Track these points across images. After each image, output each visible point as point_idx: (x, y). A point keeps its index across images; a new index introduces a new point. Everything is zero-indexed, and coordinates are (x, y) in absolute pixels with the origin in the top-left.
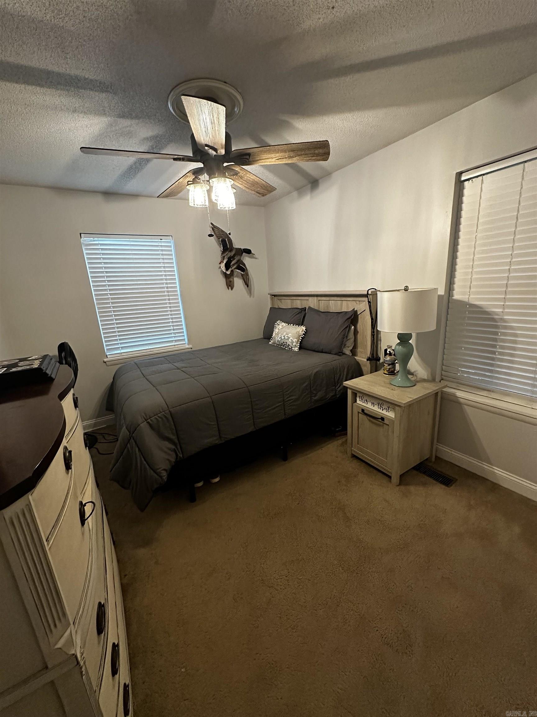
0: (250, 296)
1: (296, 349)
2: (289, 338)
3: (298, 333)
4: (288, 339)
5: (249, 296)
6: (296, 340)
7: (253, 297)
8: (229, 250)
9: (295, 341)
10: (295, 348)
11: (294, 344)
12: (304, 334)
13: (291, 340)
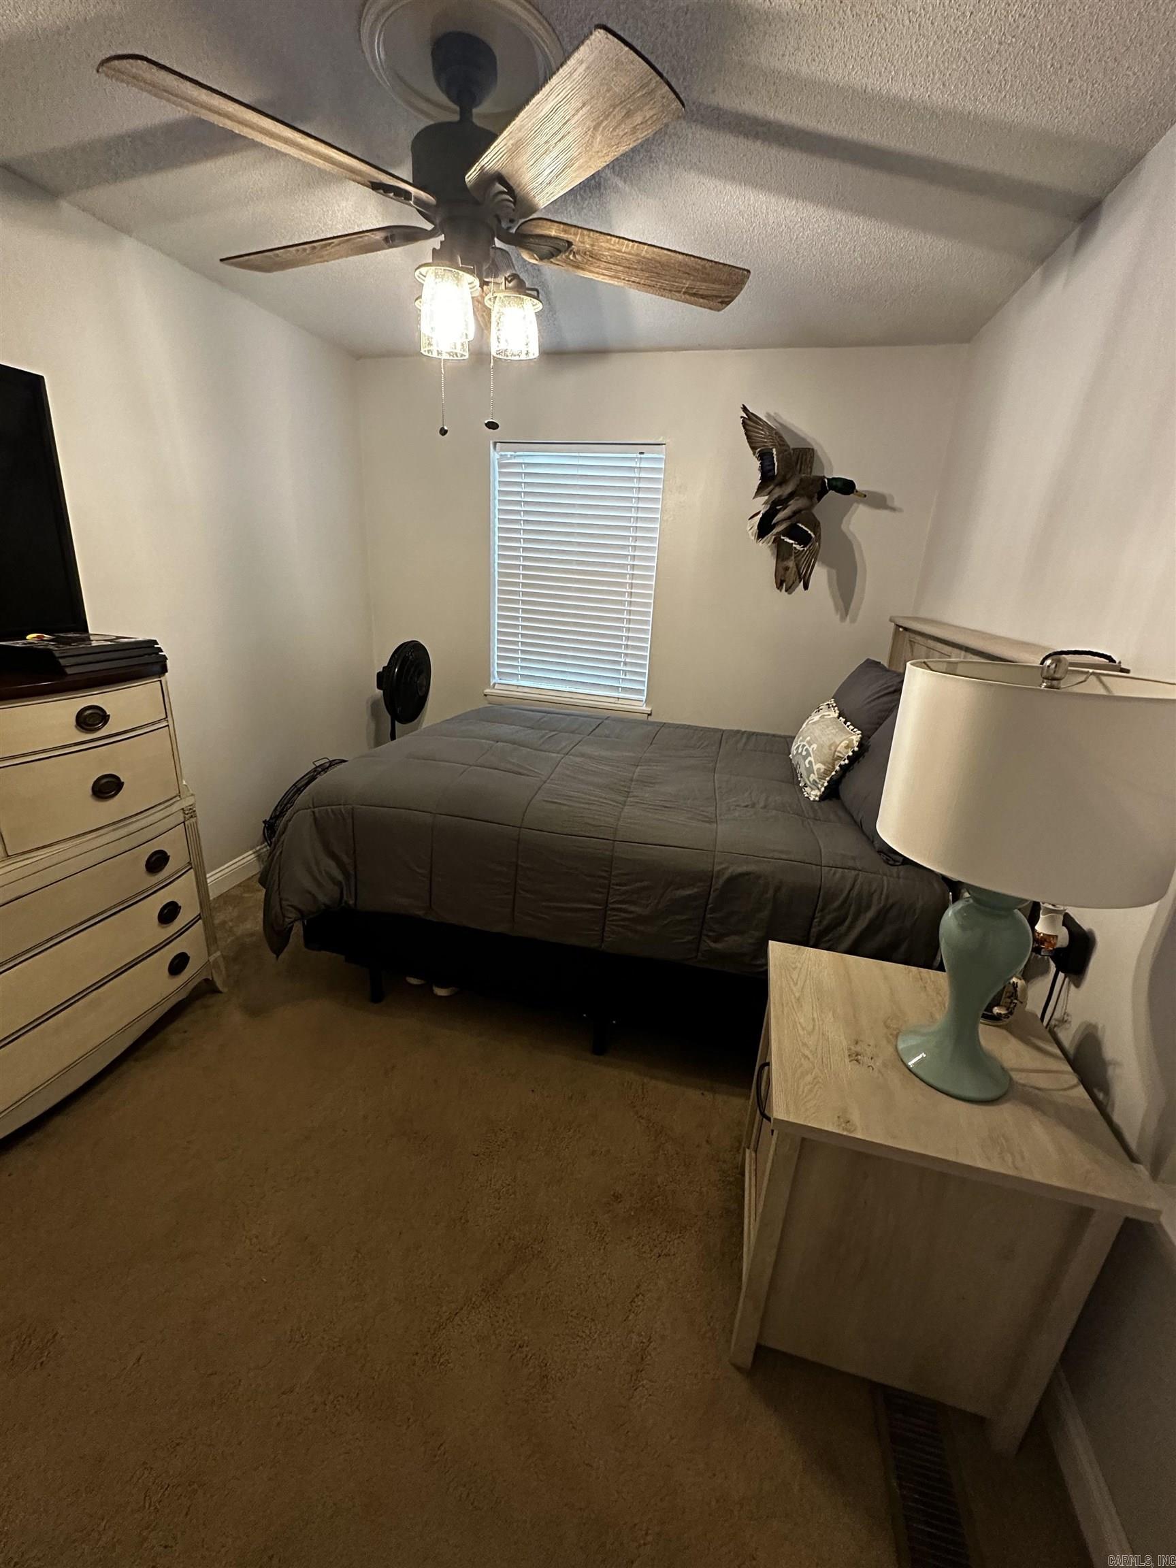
0: (843, 618)
1: (814, 794)
2: (808, 755)
3: (833, 748)
4: (805, 758)
5: (838, 616)
6: (822, 767)
7: (853, 621)
8: (776, 481)
9: (819, 769)
10: (812, 789)
11: (813, 777)
12: (849, 757)
13: (810, 763)
